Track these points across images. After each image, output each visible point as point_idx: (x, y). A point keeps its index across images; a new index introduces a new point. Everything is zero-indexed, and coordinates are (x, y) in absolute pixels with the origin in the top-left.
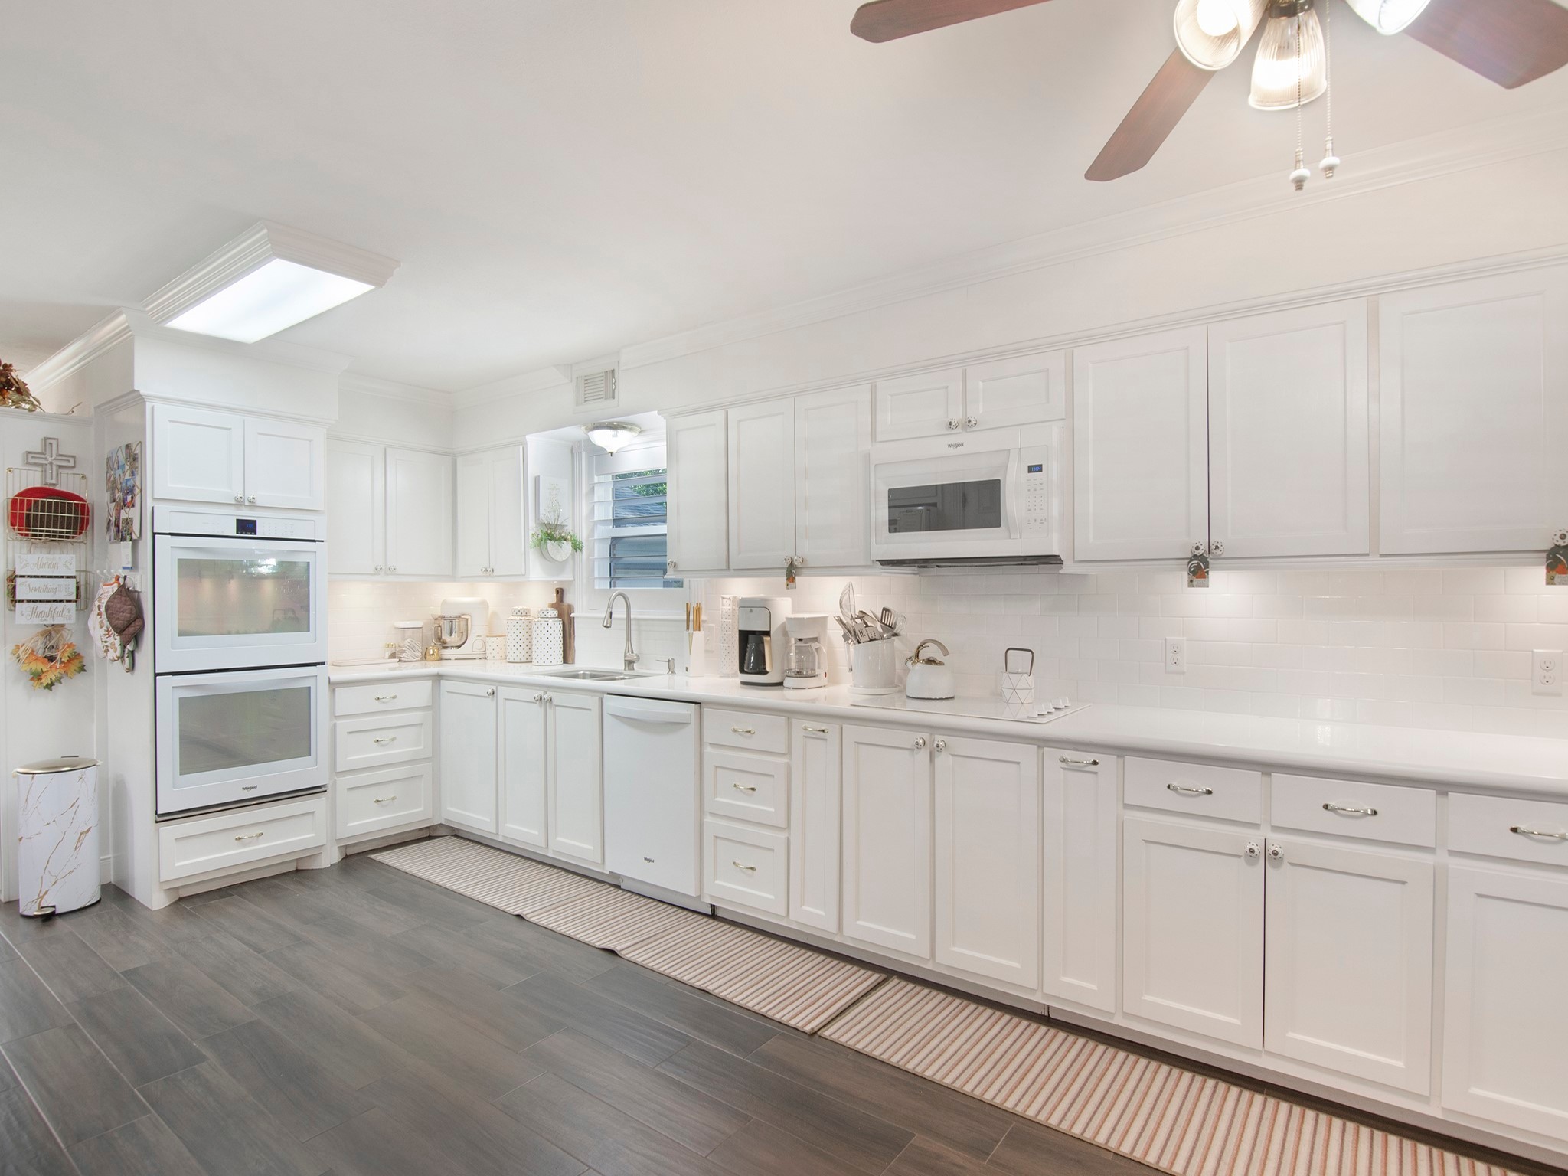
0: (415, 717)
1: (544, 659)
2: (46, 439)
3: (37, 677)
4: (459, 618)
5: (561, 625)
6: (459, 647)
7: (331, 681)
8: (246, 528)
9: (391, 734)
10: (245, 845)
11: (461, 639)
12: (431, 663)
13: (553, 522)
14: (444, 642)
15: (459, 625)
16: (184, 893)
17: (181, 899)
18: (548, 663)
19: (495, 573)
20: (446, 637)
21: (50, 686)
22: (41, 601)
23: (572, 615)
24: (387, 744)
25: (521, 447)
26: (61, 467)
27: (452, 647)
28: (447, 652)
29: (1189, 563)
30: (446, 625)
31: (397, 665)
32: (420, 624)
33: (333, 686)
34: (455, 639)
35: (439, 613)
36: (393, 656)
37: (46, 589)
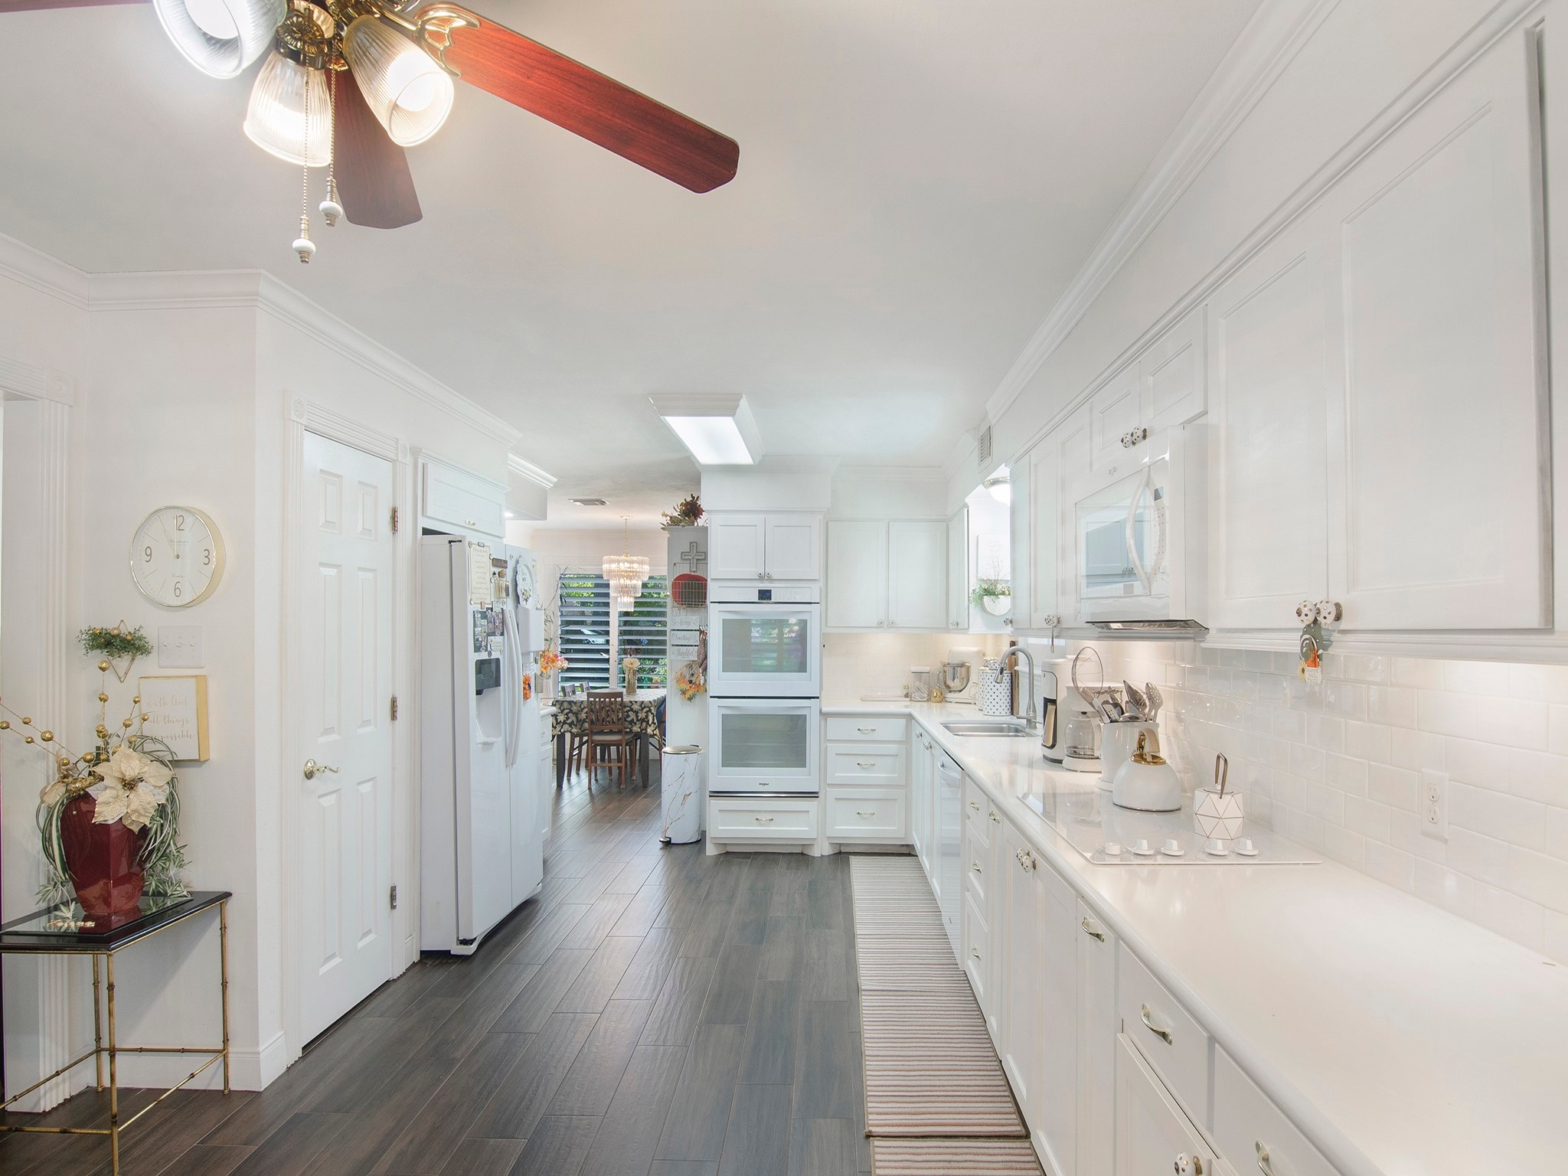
0: (893, 748)
1: (994, 709)
2: (691, 543)
3: (684, 692)
4: (962, 665)
5: (1010, 677)
6: (960, 691)
7: (823, 711)
8: (765, 595)
9: (871, 761)
10: (761, 825)
11: (962, 685)
12: (935, 704)
13: (993, 578)
14: (948, 687)
15: (961, 671)
16: (730, 849)
17: (727, 853)
18: (997, 713)
19: (960, 627)
20: (950, 682)
21: (690, 699)
22: (682, 646)
23: (1016, 668)
24: (867, 768)
25: (966, 510)
26: (697, 560)
27: (955, 691)
28: (950, 696)
29: (1302, 636)
30: (949, 671)
31: (909, 703)
32: (927, 669)
33: (825, 716)
34: (955, 684)
35: (947, 661)
36: (906, 696)
37: (685, 638)
